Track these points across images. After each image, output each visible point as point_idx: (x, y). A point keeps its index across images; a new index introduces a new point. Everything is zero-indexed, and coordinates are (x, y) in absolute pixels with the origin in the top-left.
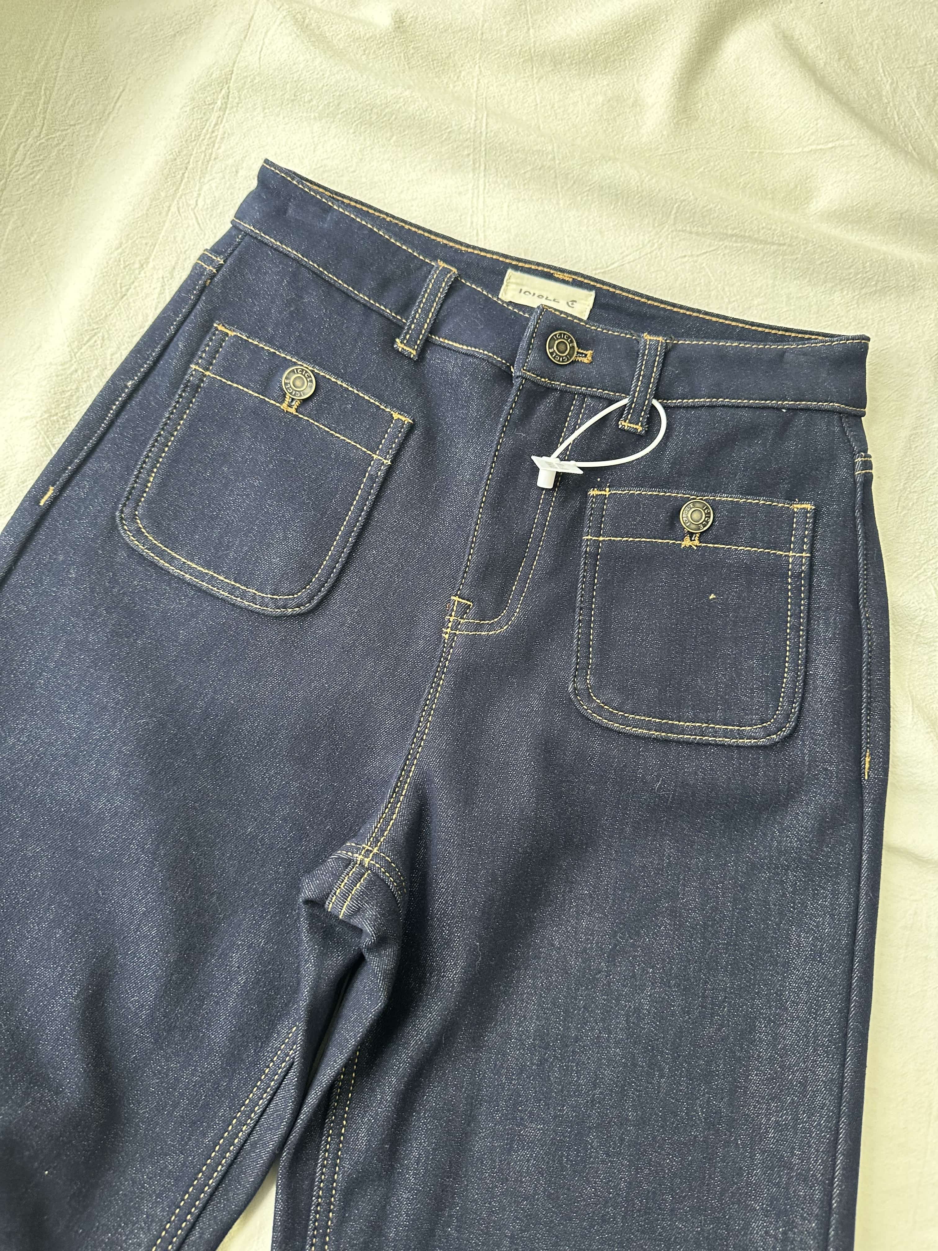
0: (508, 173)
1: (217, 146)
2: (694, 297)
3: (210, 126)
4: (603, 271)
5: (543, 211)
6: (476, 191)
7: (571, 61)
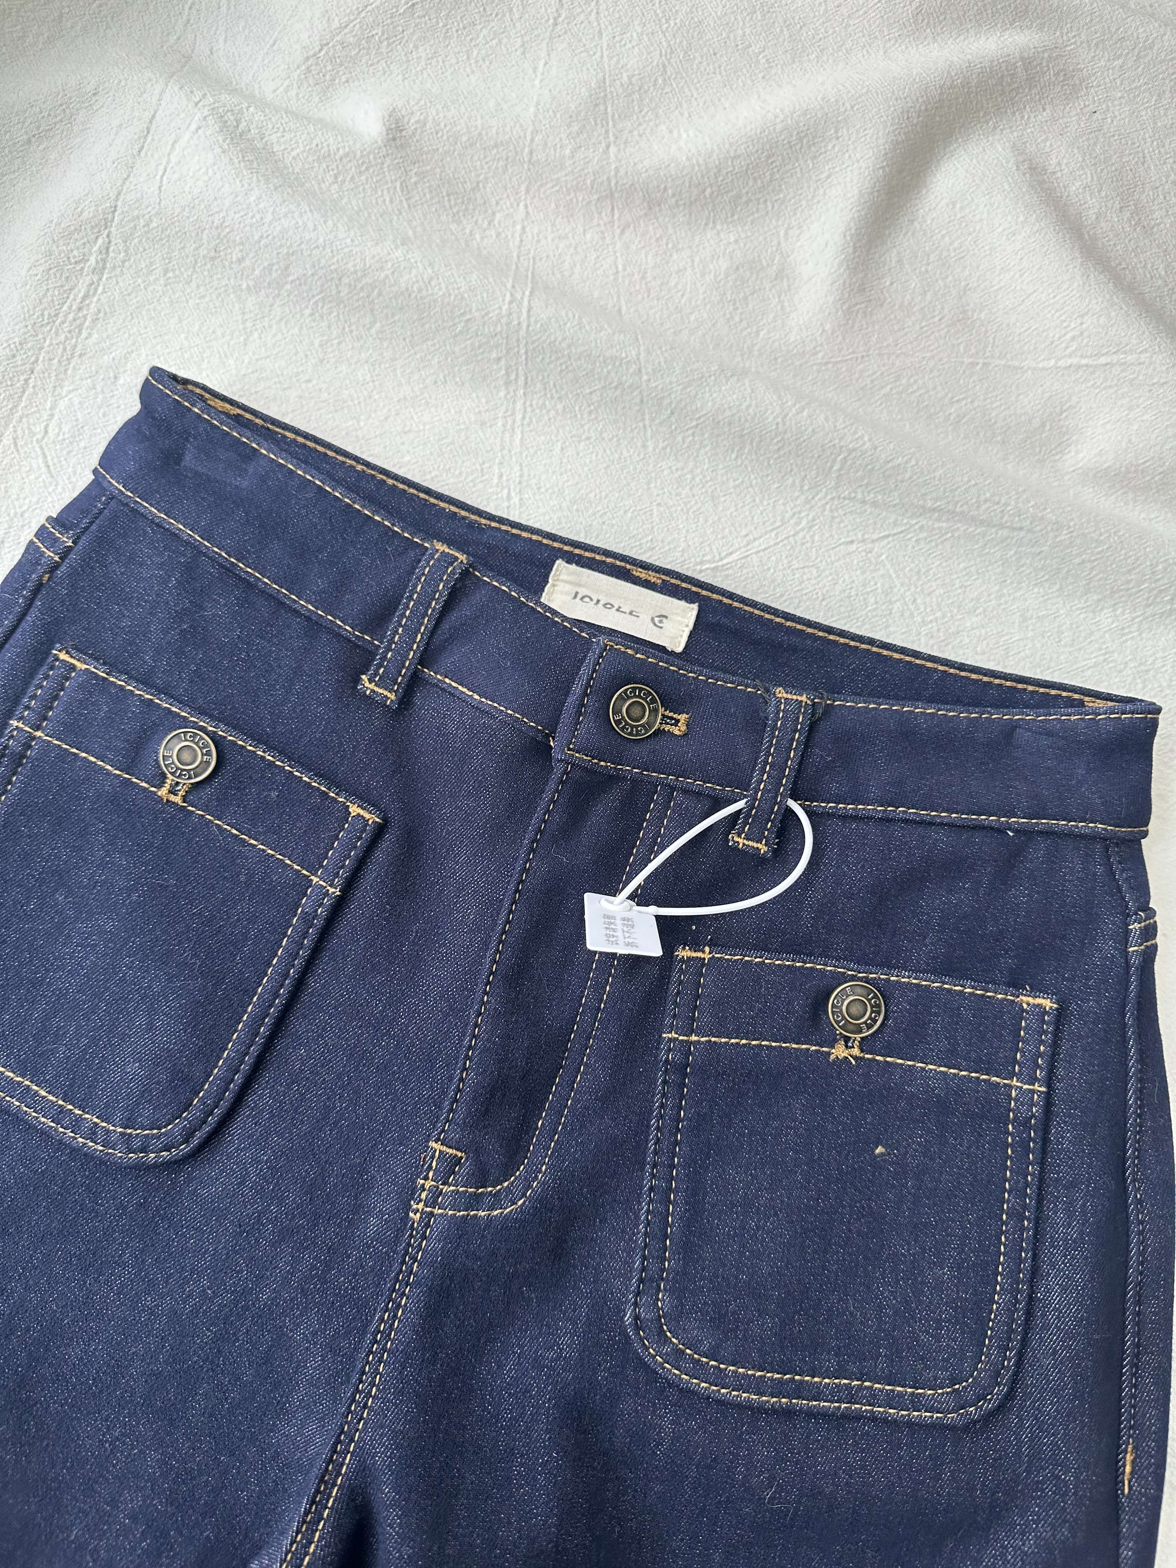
0: (563, 392)
1: (84, 334)
2: (864, 613)
3: (75, 300)
4: (713, 566)
5: (620, 458)
6: (510, 422)
7: (677, 201)
